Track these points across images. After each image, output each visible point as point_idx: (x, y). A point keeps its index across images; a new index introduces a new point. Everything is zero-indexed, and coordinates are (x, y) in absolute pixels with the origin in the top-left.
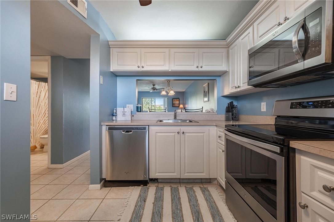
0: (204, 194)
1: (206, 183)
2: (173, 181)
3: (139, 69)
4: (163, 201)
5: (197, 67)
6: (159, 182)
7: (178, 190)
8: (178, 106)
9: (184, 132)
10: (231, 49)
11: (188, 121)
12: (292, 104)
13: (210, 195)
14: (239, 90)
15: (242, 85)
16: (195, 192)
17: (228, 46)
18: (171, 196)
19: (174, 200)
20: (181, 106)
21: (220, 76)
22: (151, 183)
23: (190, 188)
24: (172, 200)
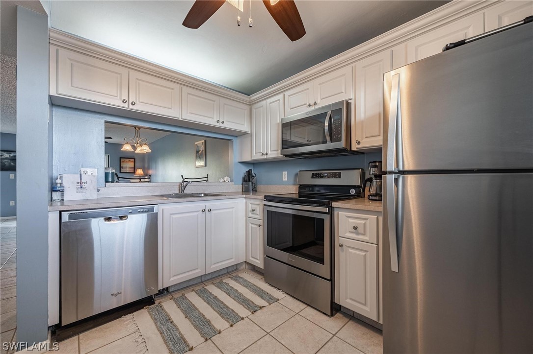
0: (240, 283)
1: (232, 271)
2: (192, 283)
3: (126, 105)
4: (197, 309)
5: (218, 122)
6: (172, 292)
7: (207, 290)
8: (133, 171)
9: (210, 210)
10: (255, 109)
11: (203, 195)
12: (313, 174)
13: (246, 281)
14: (265, 157)
15: (269, 152)
16: (228, 284)
17: (251, 104)
18: (203, 299)
19: (210, 302)
20: (140, 172)
21: (237, 137)
22: (158, 298)
23: (219, 282)
24: (208, 303)
